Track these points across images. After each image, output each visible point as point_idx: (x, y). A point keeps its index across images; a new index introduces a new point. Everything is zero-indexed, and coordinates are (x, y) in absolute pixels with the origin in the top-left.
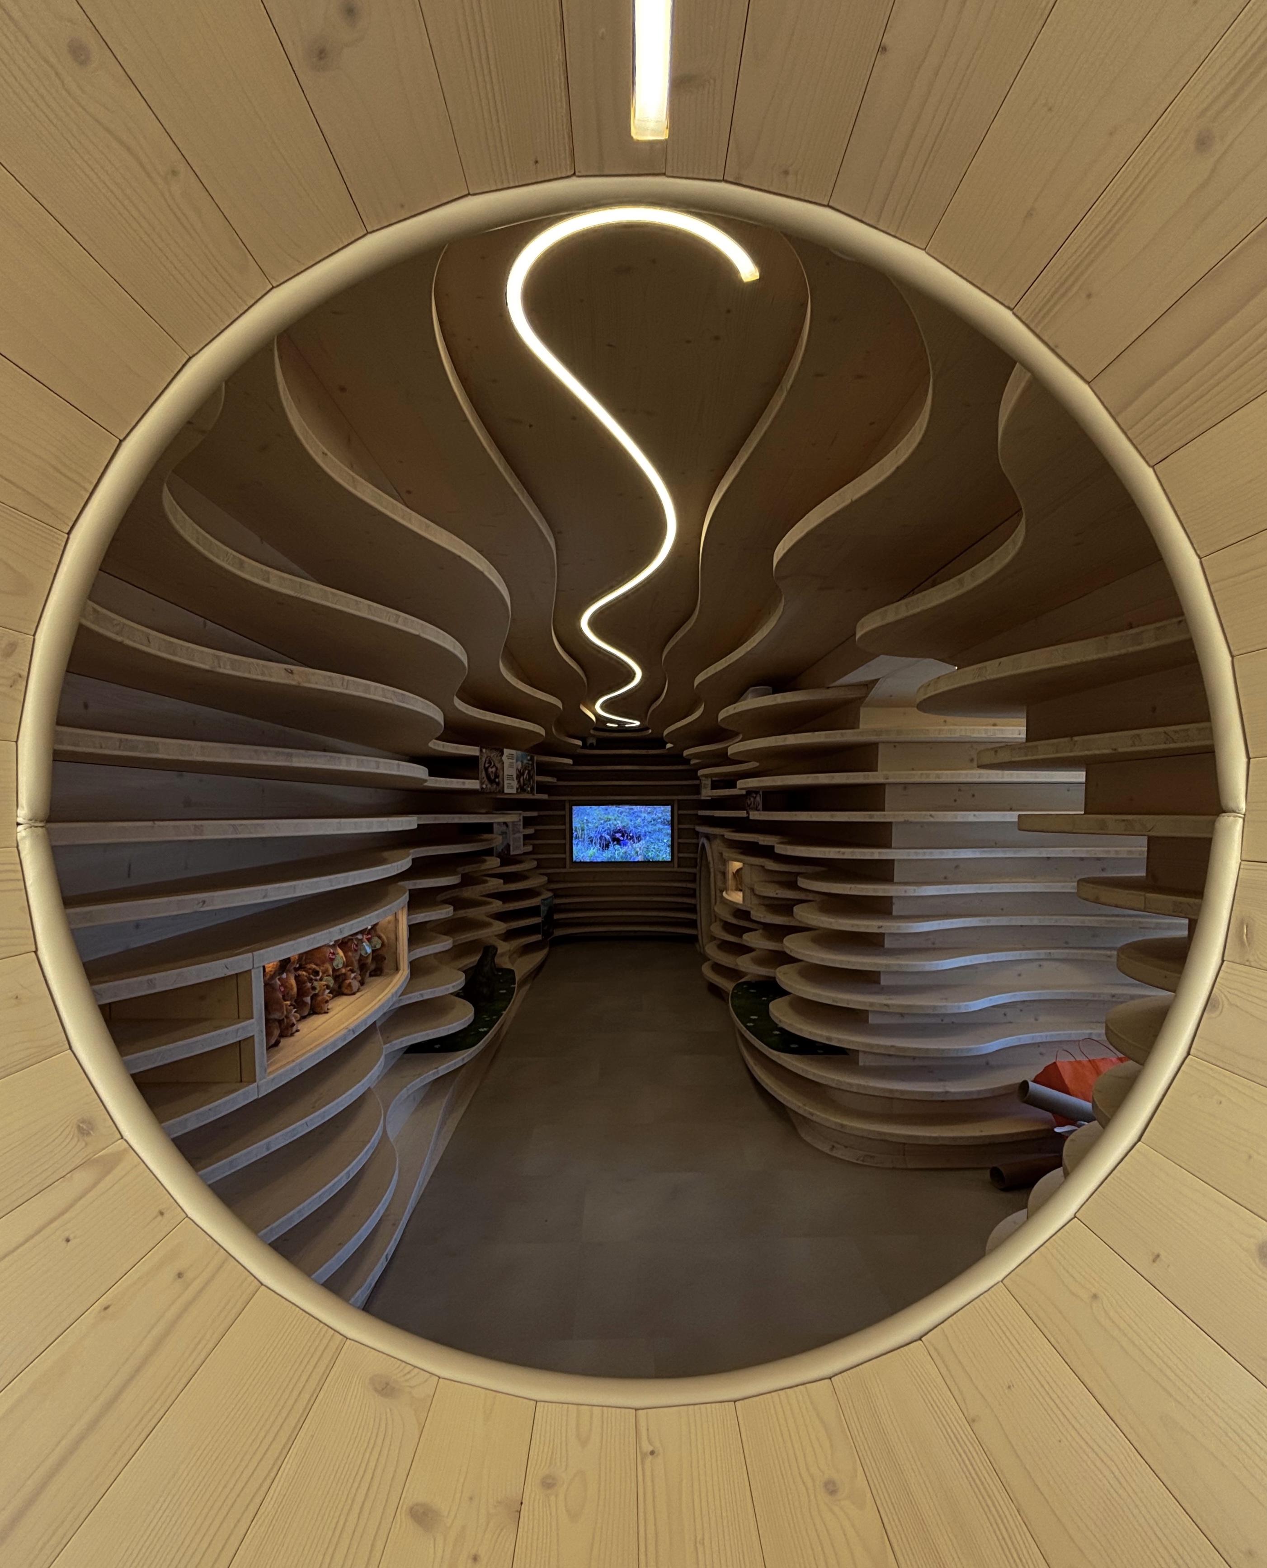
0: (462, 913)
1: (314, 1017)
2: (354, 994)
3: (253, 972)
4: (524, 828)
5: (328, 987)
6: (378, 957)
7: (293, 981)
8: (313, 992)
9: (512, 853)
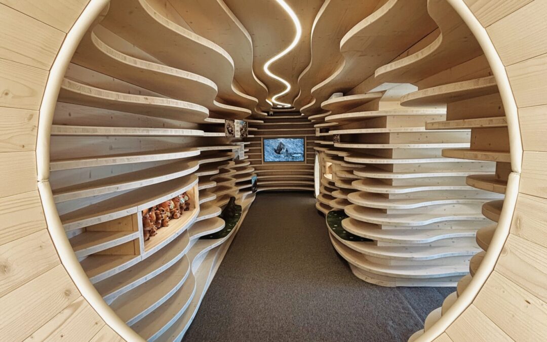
0: (221, 184)
1: (163, 228)
2: (178, 218)
3: (138, 213)
4: (245, 149)
5: (168, 216)
6: (187, 203)
7: (154, 215)
8: (162, 219)
9: (240, 159)
